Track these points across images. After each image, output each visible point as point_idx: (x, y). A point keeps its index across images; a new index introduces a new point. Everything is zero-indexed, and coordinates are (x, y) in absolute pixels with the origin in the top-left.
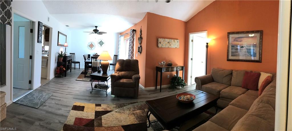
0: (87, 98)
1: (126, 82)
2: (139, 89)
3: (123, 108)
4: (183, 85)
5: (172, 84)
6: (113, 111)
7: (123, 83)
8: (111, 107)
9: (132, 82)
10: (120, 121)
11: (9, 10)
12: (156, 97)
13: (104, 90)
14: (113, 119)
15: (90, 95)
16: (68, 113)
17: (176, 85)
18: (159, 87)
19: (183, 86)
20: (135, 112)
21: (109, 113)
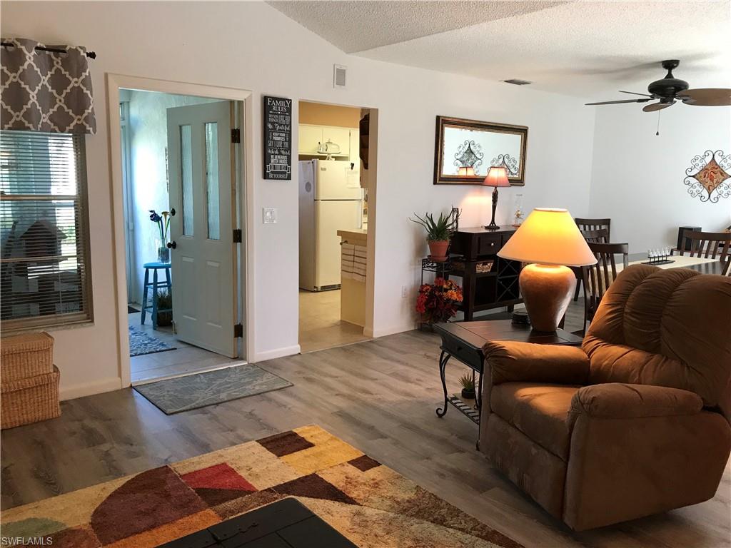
11: (79, 87)
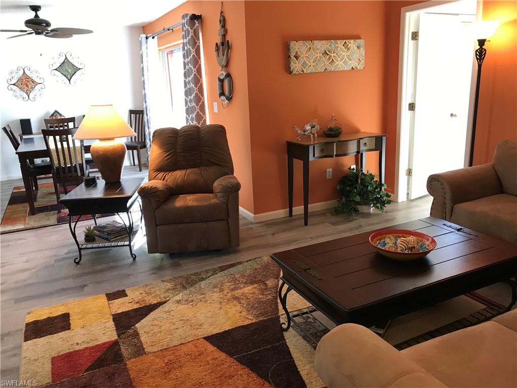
0: (71, 283)
1: (195, 204)
2: (241, 222)
3: (196, 286)
4: (381, 203)
5: (344, 199)
6: (166, 302)
7: (187, 210)
8: (158, 293)
9: (214, 201)
10: (196, 327)
12: (296, 241)
13: (122, 243)
14: (174, 324)
15: (75, 270)
16: (15, 355)
17: (359, 203)
18: (299, 210)
19: (383, 203)
20: (238, 293)
21: (157, 310)
